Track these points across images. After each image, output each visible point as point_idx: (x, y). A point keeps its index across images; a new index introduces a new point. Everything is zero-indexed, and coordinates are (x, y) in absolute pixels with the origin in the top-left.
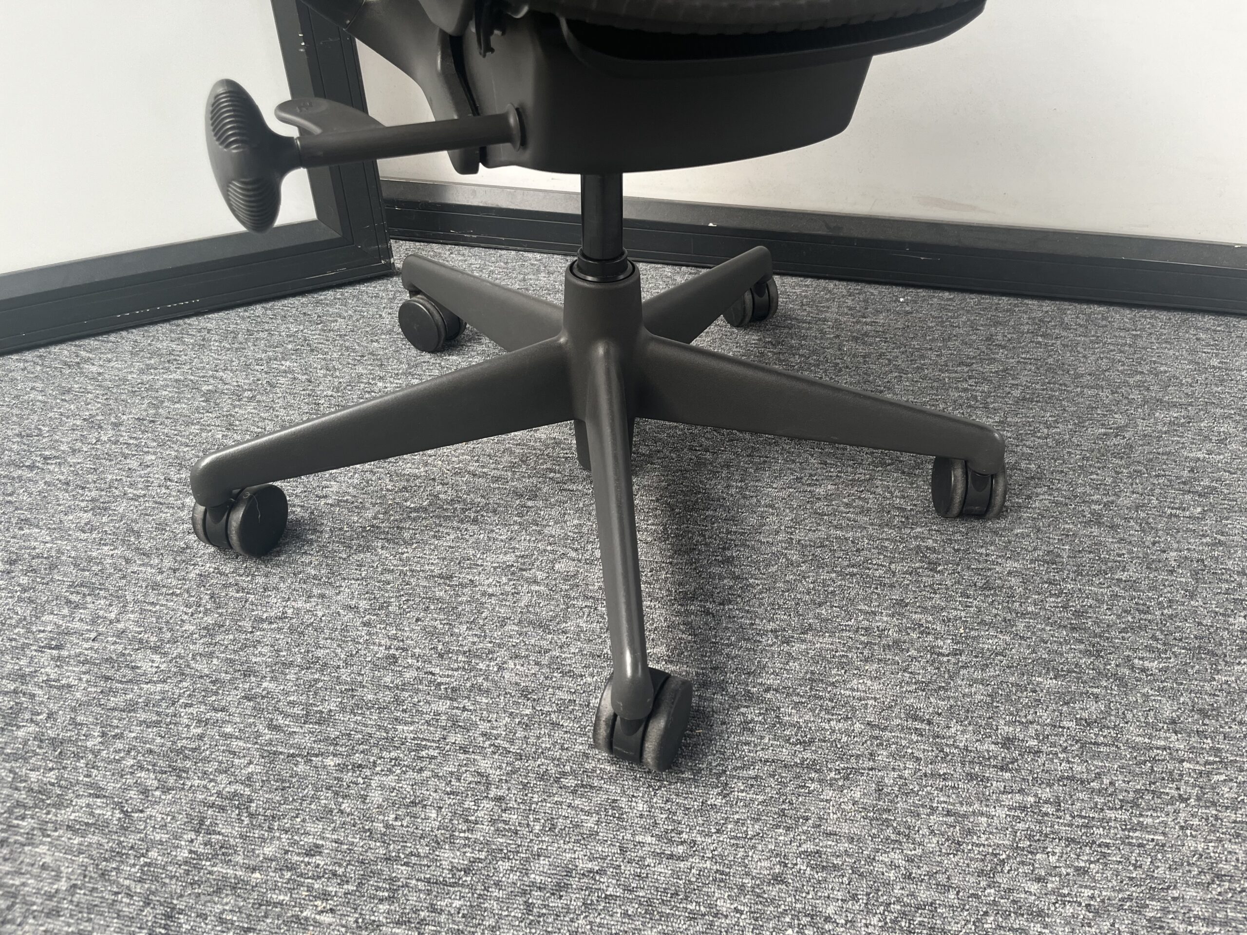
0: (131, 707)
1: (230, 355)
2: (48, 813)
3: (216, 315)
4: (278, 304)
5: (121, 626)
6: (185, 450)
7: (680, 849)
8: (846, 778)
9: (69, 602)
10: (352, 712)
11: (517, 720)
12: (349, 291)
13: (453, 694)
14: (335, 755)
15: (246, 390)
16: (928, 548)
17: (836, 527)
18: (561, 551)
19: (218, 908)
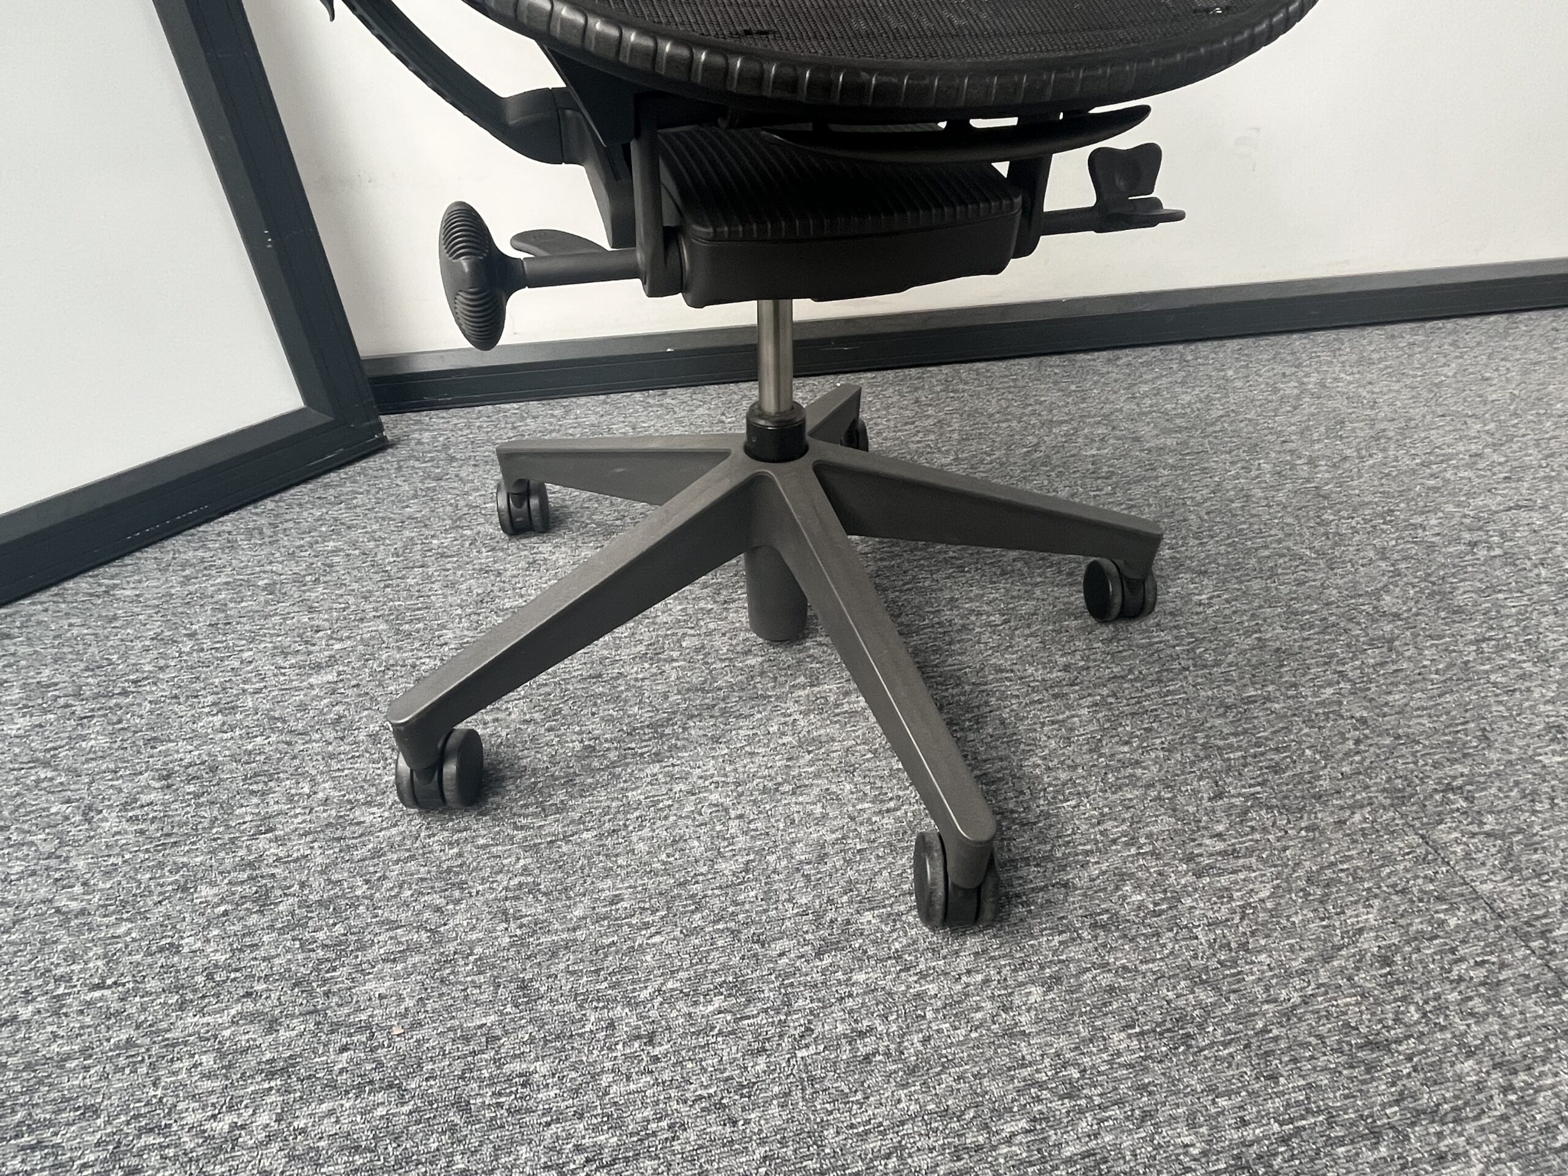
0: (377, 853)
1: (267, 550)
2: (357, 957)
3: (226, 517)
4: (286, 495)
5: (321, 795)
6: (279, 639)
7: (892, 804)
8: (978, 723)
9: (253, 793)
10: (581, 796)
11: (721, 760)
12: (350, 470)
13: (658, 758)
14: (587, 830)
15: (304, 576)
16: (952, 558)
17: (881, 560)
18: (680, 632)
19: (562, 966)
